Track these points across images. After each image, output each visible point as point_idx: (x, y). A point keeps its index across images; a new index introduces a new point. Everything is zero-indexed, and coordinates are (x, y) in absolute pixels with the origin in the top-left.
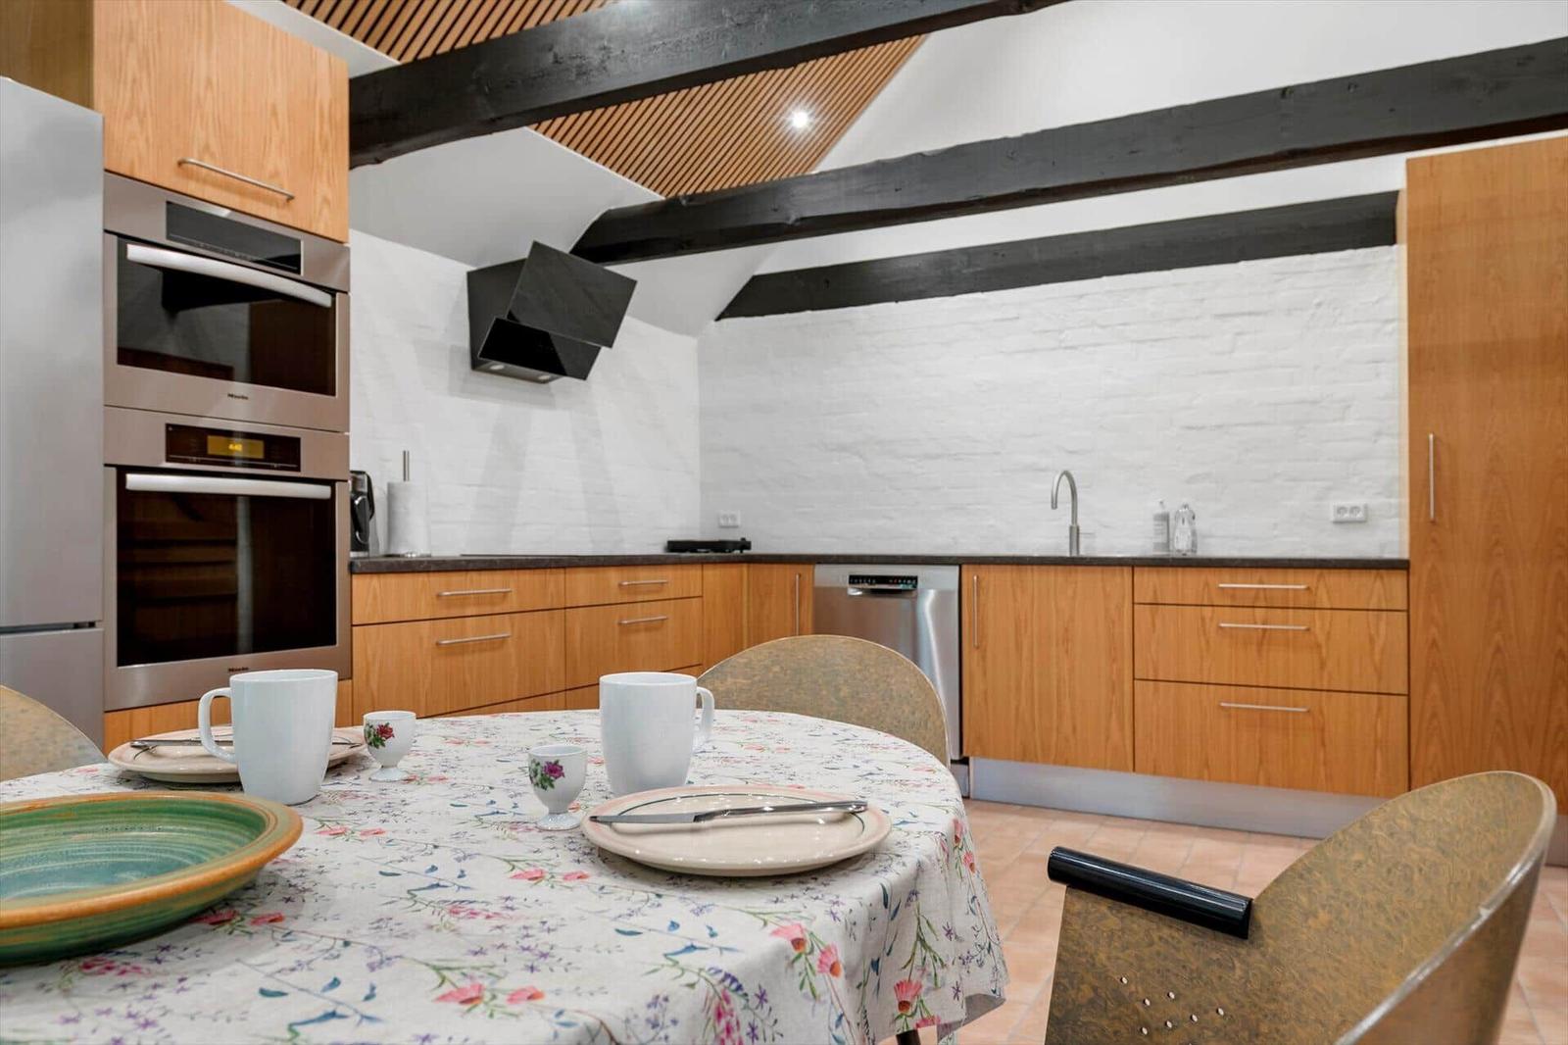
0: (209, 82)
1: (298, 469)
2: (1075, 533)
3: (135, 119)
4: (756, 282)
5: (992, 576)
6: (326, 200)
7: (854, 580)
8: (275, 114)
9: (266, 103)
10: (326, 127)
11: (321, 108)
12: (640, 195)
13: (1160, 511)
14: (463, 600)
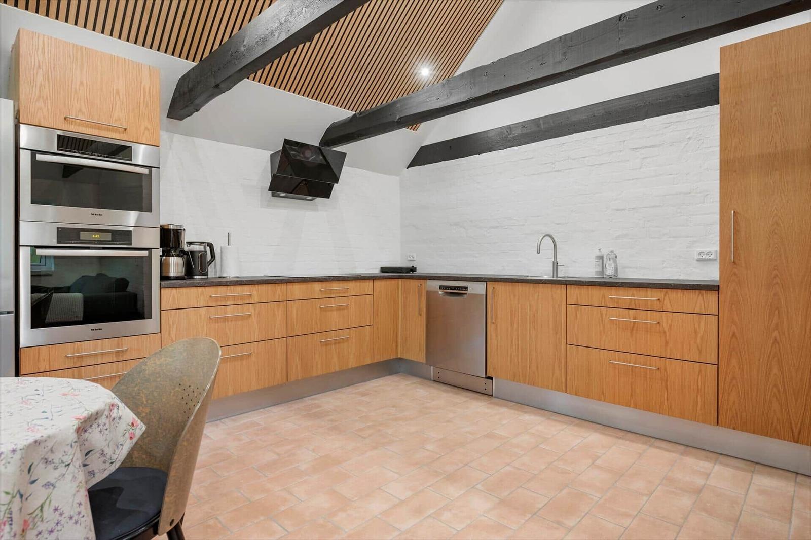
0: (81, 83)
1: (131, 245)
2: (556, 265)
3: (41, 100)
4: (423, 149)
5: (500, 287)
6: (146, 128)
7: (441, 287)
8: (118, 93)
9: (113, 89)
10: (147, 97)
11: (144, 88)
12: (344, 114)
13: (599, 254)
14: (226, 298)
